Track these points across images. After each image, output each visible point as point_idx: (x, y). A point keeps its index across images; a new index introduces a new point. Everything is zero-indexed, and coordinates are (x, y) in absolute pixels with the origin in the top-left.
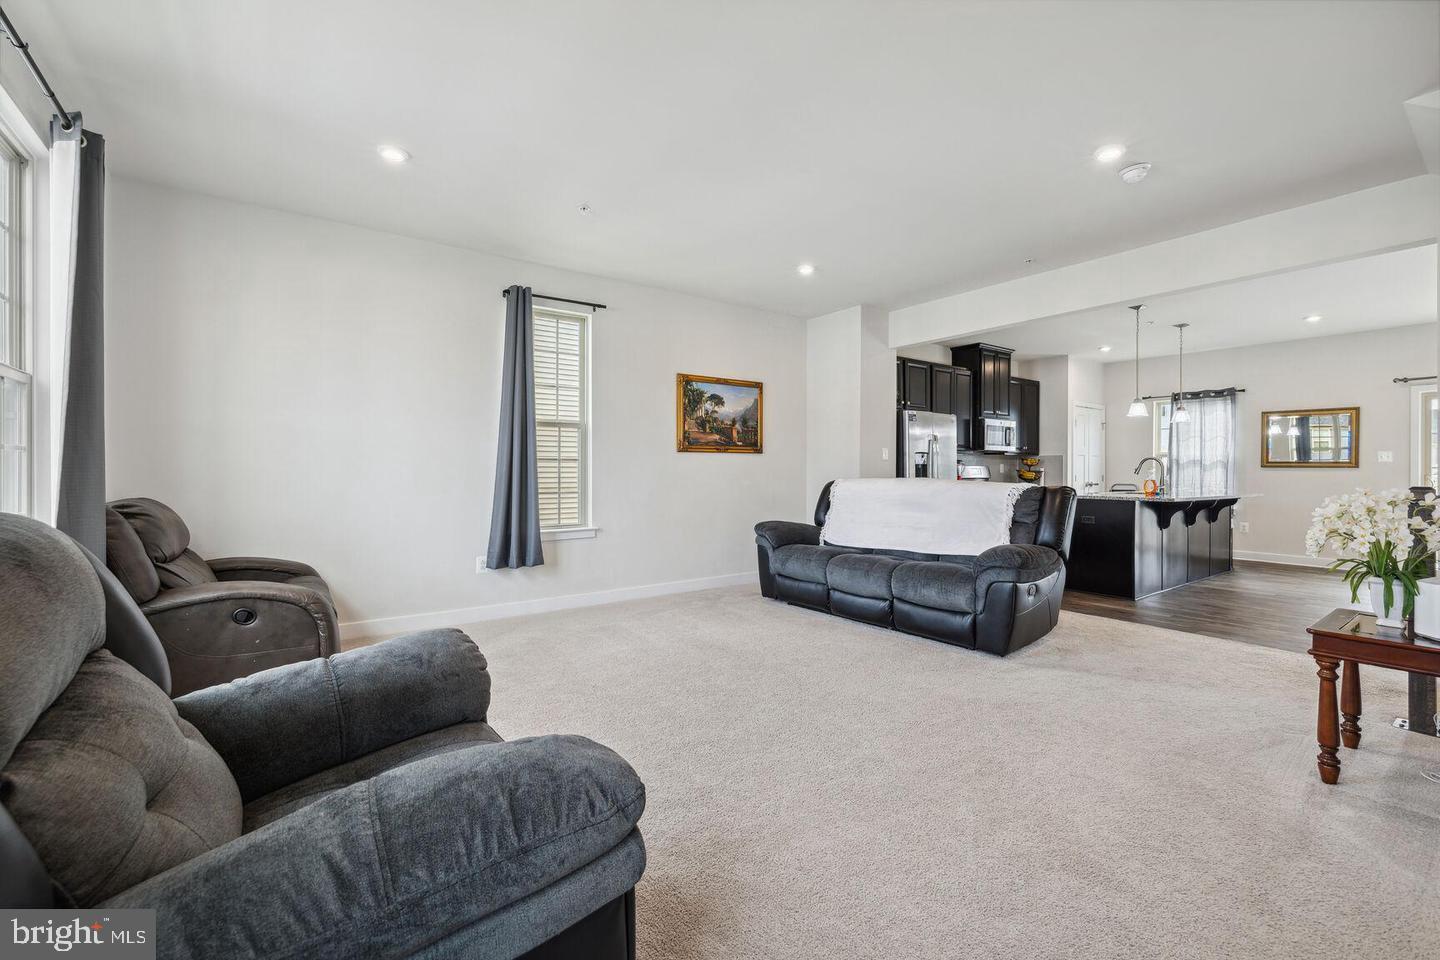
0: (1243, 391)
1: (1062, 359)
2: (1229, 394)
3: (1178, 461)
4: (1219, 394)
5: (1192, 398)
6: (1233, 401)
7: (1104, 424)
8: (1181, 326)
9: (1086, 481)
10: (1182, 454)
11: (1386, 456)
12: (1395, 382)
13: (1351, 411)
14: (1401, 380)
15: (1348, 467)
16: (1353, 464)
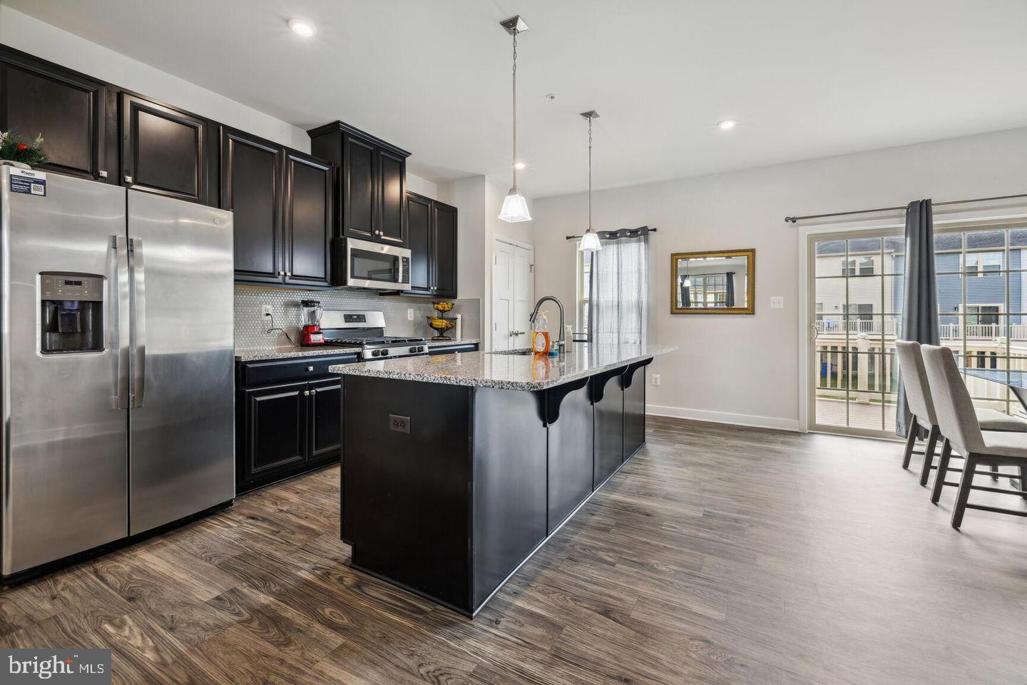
0: (655, 230)
1: (477, 179)
2: (641, 233)
3: (598, 305)
4: (634, 233)
5: (610, 238)
6: (646, 241)
7: (532, 267)
8: (588, 115)
9: (511, 330)
10: (602, 300)
11: (777, 302)
12: (787, 221)
13: (748, 253)
14: (791, 219)
15: (746, 314)
16: (750, 311)
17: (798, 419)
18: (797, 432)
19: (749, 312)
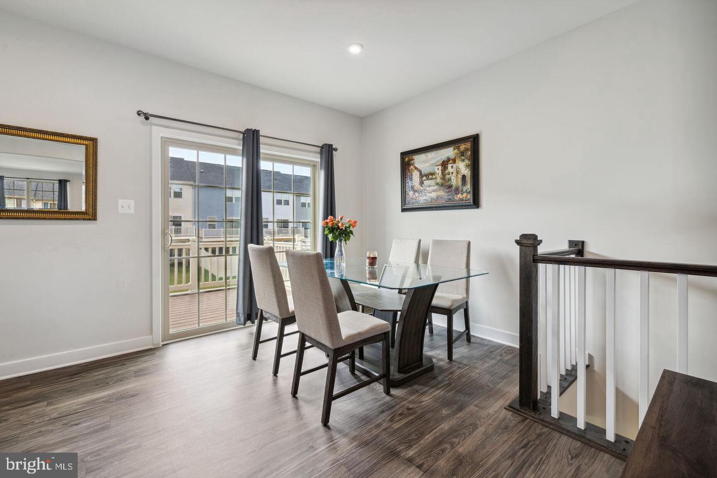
11: (127, 206)
12: (139, 115)
13: (86, 142)
14: (145, 114)
15: (84, 219)
16: (90, 215)
17: (151, 333)
18: (151, 349)
19: (89, 217)
